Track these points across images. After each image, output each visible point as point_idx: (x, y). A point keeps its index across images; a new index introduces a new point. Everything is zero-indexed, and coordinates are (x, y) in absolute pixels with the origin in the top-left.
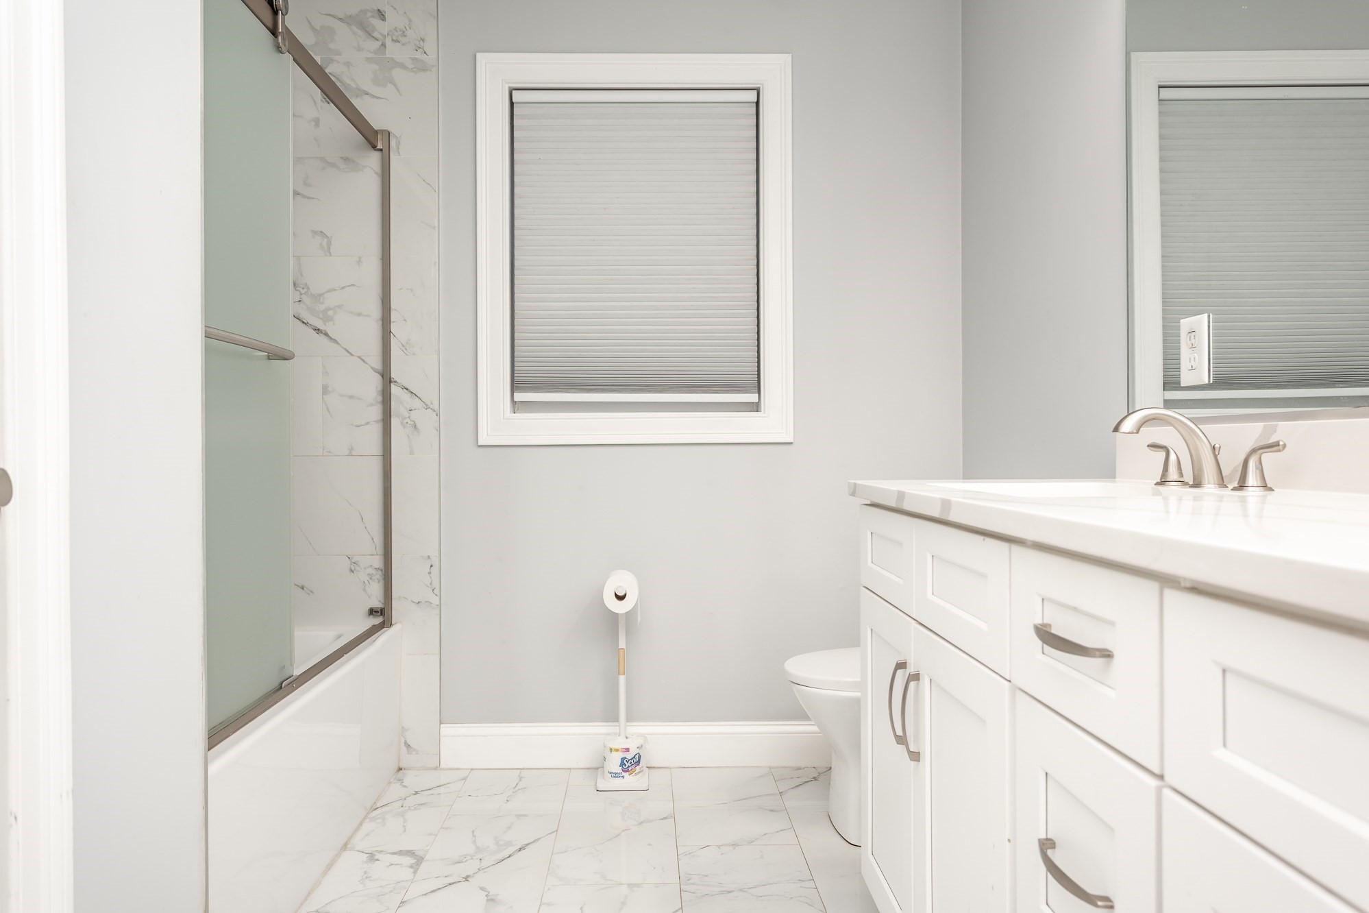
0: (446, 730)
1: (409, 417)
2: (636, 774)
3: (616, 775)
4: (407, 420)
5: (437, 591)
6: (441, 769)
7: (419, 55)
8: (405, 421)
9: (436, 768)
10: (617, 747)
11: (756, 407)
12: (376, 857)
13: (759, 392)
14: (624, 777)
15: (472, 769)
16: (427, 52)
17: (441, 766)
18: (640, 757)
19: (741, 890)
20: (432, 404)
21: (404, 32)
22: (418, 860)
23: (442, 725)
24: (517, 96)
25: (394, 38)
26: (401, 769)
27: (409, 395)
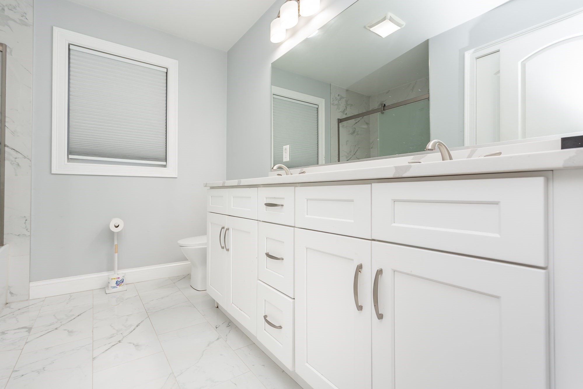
0: (32, 284)
1: (15, 161)
2: (122, 286)
3: (114, 287)
4: (14, 162)
5: (29, 230)
6: (30, 300)
7: (23, 19)
8: (13, 162)
9: (27, 300)
10: (114, 278)
11: (165, 166)
12: (6, 333)
13: (166, 162)
14: (117, 287)
15: (46, 297)
16: (27, 19)
17: (30, 299)
18: (123, 280)
19: (167, 308)
20: (28, 156)
21: (15, 7)
22: (29, 329)
23: (30, 283)
24: (71, 47)
25: (9, 8)
26: (7, 303)
27: (15, 152)
